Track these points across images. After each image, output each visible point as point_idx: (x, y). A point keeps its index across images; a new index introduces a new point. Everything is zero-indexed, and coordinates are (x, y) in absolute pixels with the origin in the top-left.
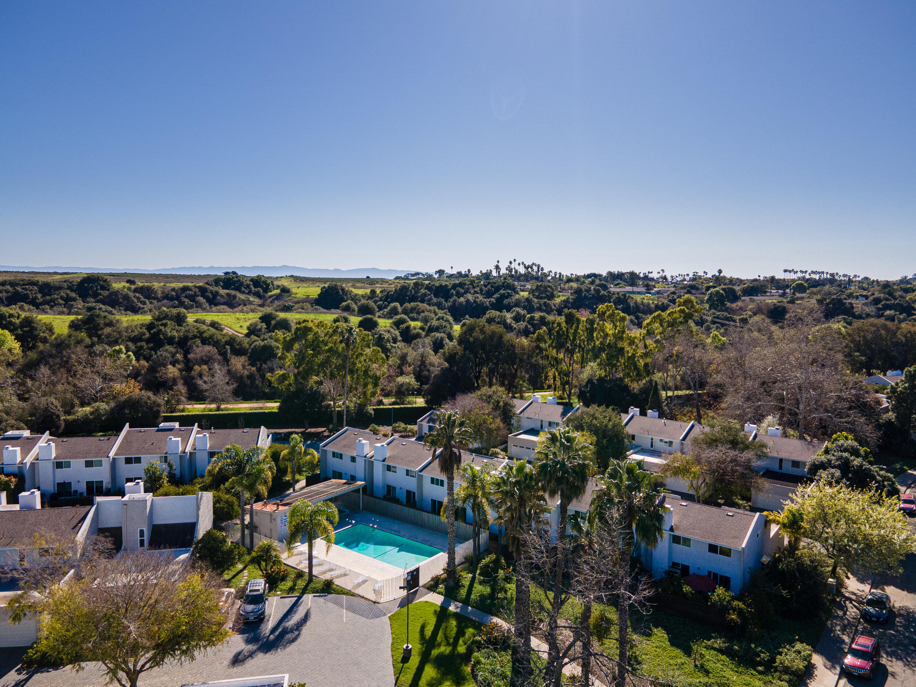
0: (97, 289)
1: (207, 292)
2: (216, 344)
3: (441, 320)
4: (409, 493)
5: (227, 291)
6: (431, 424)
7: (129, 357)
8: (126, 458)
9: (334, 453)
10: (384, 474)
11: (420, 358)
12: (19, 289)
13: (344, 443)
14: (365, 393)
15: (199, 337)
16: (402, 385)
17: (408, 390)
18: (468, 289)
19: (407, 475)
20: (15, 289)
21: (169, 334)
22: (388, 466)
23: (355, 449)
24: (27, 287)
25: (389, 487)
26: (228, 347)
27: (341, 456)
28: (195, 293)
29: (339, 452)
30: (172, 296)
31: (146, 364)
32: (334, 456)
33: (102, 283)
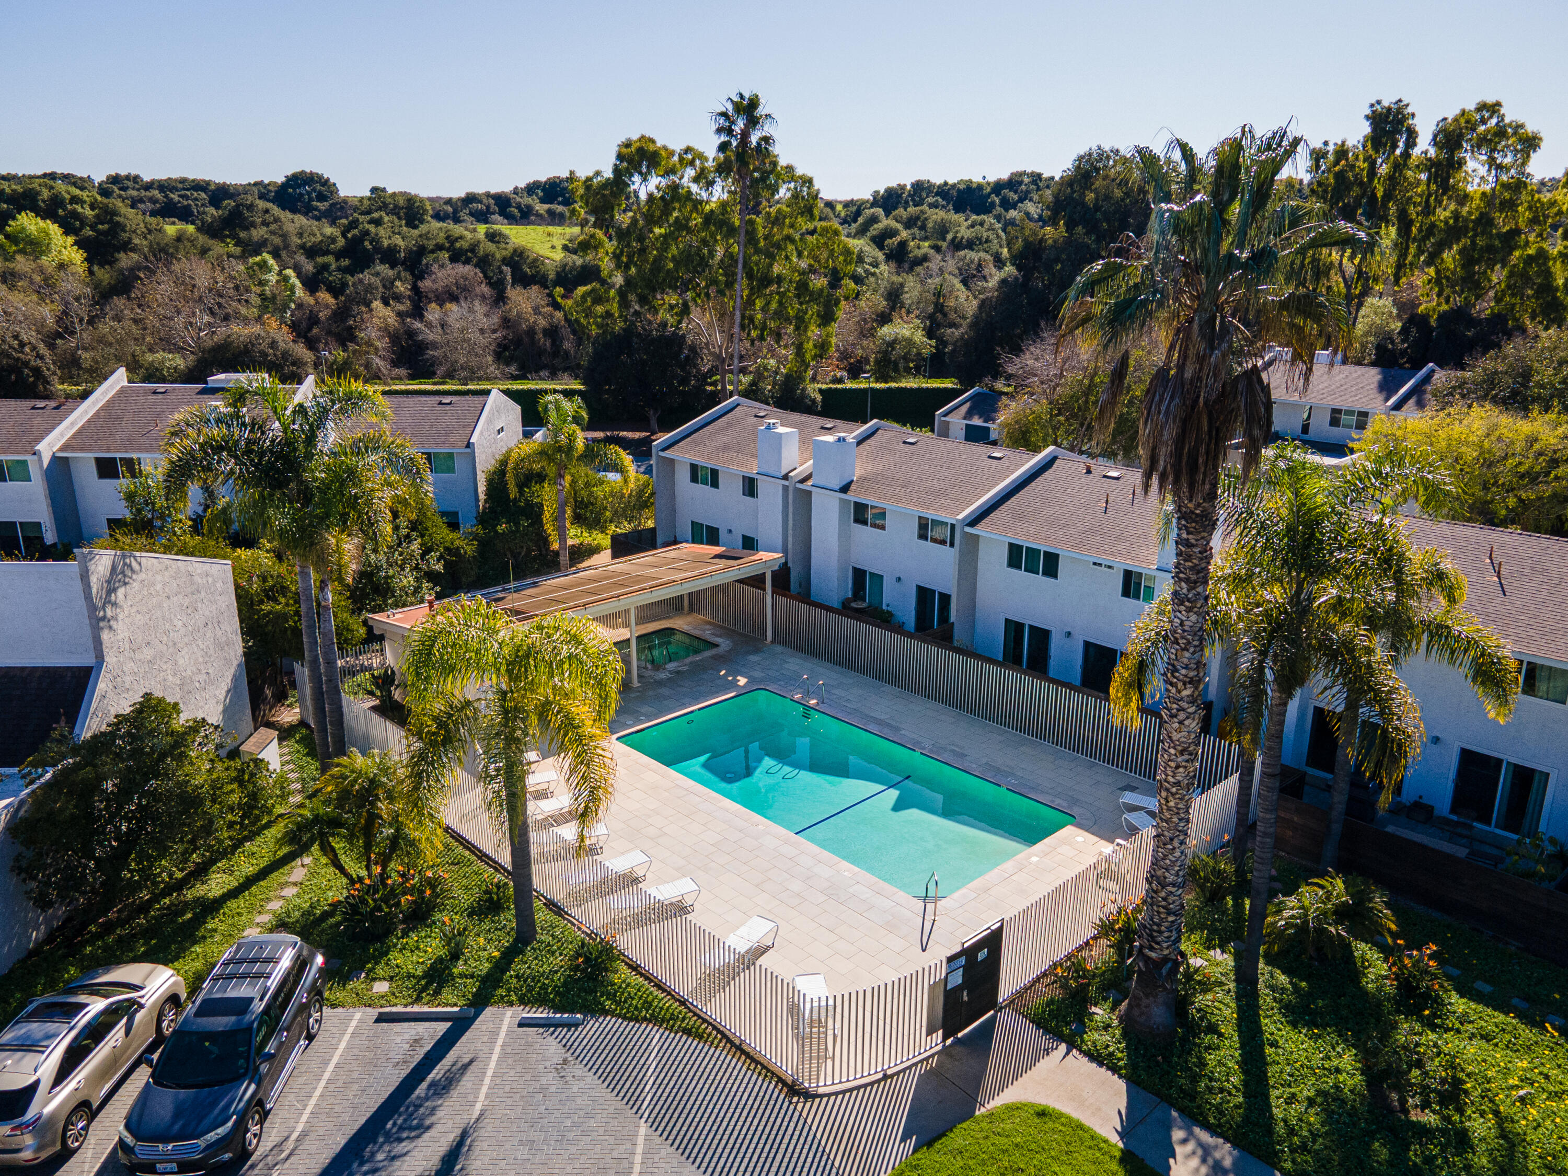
0: (311, 199)
1: (510, 206)
2: (484, 263)
3: (978, 227)
4: (924, 594)
5: (547, 206)
6: (976, 421)
7: (286, 279)
8: (98, 461)
9: (694, 468)
10: (844, 536)
11: (931, 297)
12: (175, 197)
13: (725, 439)
14: (799, 349)
15: (448, 250)
16: (892, 344)
17: (906, 358)
18: (1028, 192)
19: (923, 536)
20: (166, 196)
21: (386, 243)
22: (857, 504)
23: (754, 456)
24: (188, 193)
25: (859, 575)
26: (507, 270)
27: (713, 478)
28: (488, 207)
29: (711, 464)
30: (446, 212)
31: (331, 300)
32: (694, 479)
33: (318, 187)
